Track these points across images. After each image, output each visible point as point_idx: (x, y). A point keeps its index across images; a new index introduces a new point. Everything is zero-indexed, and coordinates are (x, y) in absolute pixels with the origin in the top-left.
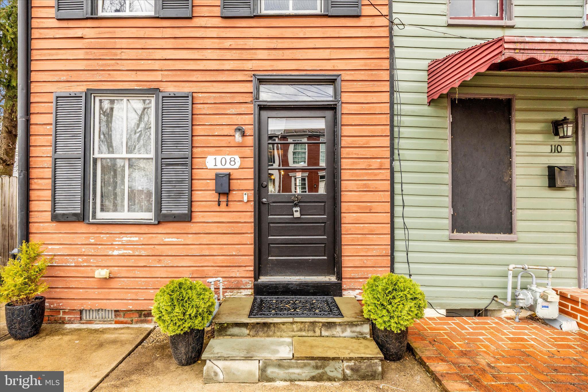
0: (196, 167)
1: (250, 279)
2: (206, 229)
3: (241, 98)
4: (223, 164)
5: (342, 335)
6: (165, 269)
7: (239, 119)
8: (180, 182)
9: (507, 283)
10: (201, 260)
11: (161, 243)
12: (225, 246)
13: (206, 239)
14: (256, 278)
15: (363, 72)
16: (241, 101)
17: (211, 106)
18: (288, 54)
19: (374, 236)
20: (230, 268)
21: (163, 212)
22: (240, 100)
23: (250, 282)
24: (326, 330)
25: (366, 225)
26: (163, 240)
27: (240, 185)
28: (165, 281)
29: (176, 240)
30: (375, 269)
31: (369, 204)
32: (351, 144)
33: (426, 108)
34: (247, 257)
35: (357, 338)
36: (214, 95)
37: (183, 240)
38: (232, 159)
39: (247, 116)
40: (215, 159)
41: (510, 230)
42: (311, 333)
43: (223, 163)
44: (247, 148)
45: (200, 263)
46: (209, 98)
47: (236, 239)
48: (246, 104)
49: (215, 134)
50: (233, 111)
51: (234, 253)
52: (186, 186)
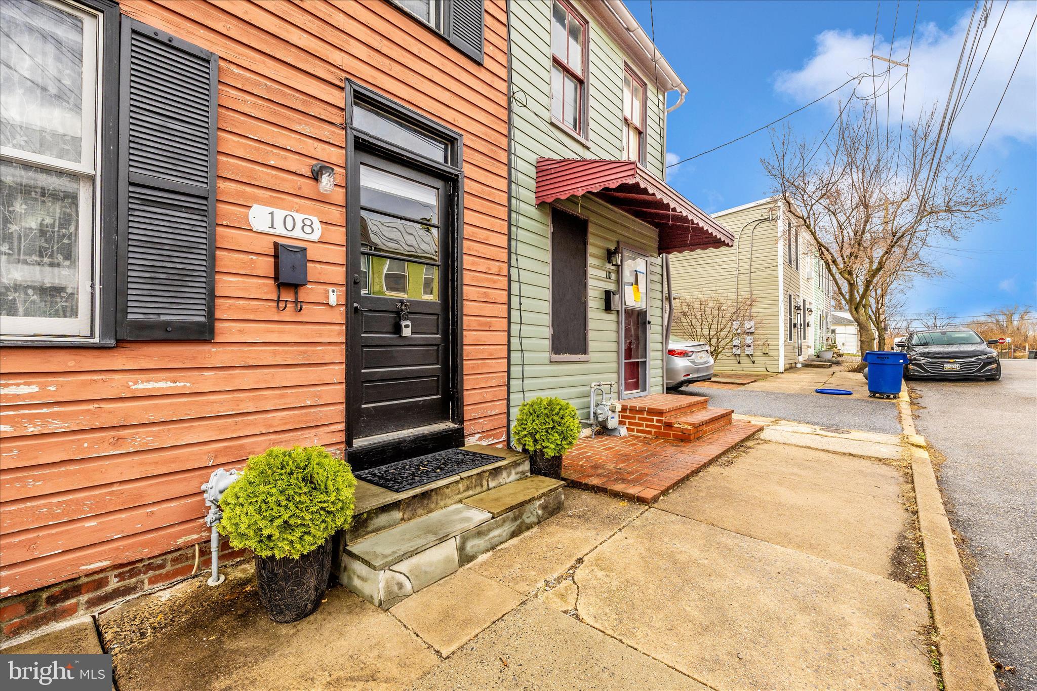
0: (224, 223)
1: (338, 447)
2: (249, 357)
3: (323, 112)
4: (290, 227)
5: (508, 481)
6: (137, 458)
7: (319, 150)
8: (184, 250)
9: (589, 402)
10: (236, 424)
11: (123, 395)
12: (289, 391)
13: (248, 379)
14: (349, 443)
15: (483, 143)
16: (323, 117)
17: (260, 102)
18: (396, 70)
19: (494, 361)
20: (299, 433)
21: (130, 316)
22: (320, 114)
23: (338, 452)
24: (493, 480)
25: (486, 347)
26: (129, 387)
27: (320, 273)
28: (135, 488)
29: (169, 384)
30: (493, 403)
31: (488, 319)
32: (472, 236)
33: (533, 209)
34: (332, 408)
35: (521, 479)
36: (269, 83)
37: (188, 384)
38: (308, 222)
39: (333, 149)
40: (272, 213)
41: (585, 351)
42: (478, 489)
43: (290, 225)
44: (333, 208)
45: (234, 431)
46: (258, 84)
47: (313, 375)
48: (330, 125)
49: (269, 163)
50: (307, 130)
51: (309, 403)
52: (198, 262)
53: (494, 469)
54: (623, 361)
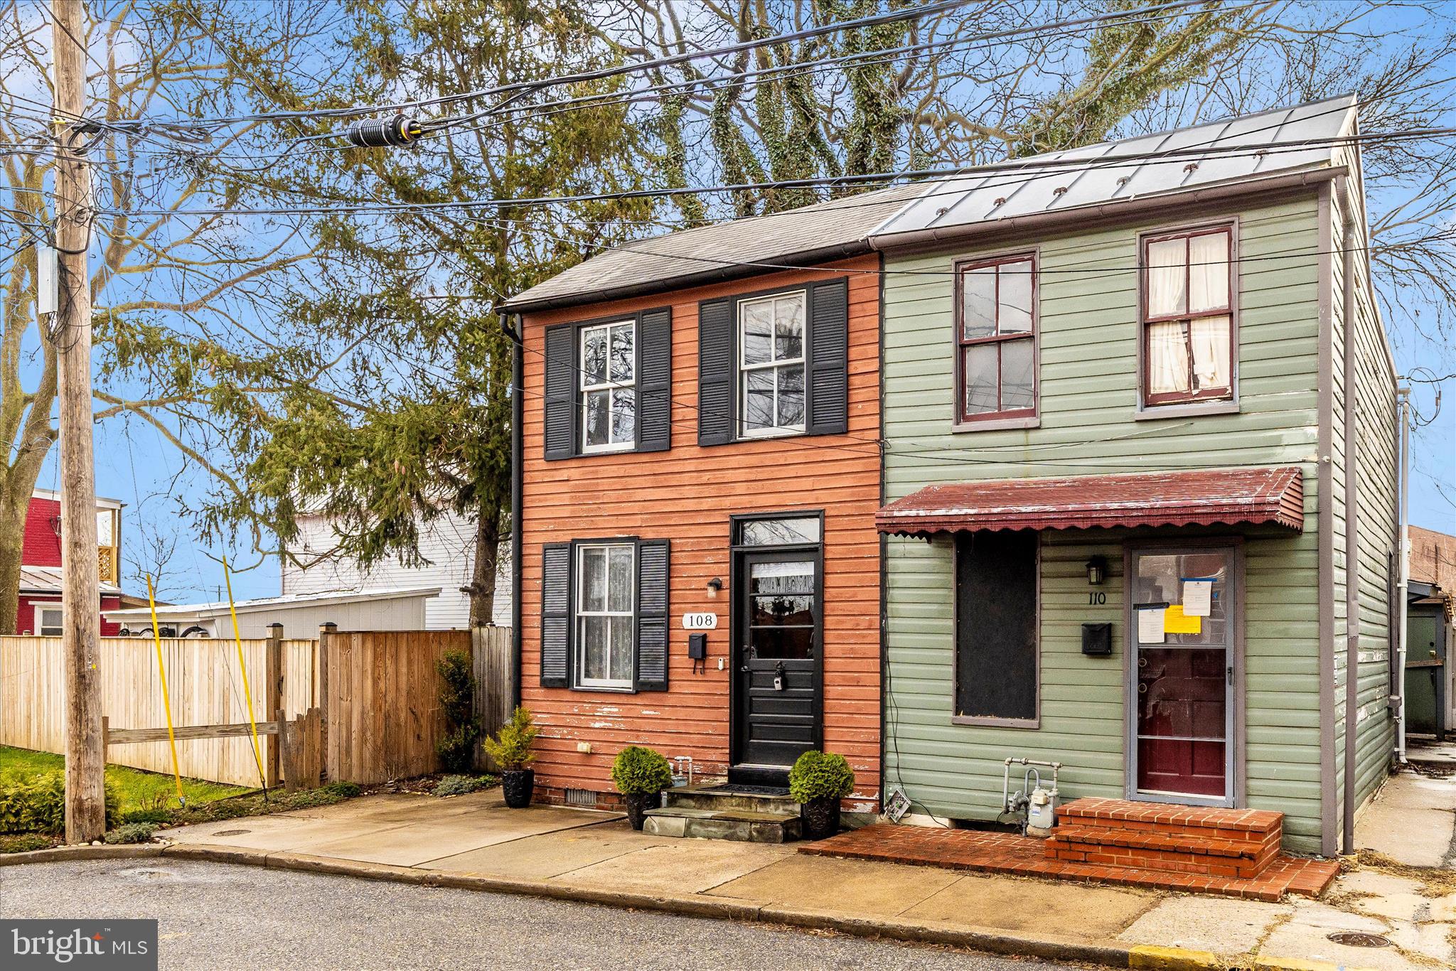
0: (673, 628)
1: (726, 765)
2: (683, 701)
3: (715, 544)
5: (775, 813)
7: (714, 570)
8: (657, 645)
10: (678, 738)
11: (639, 716)
12: (701, 723)
13: (682, 714)
14: (733, 764)
15: (849, 504)
16: (715, 547)
18: (768, 486)
19: (863, 716)
20: (706, 750)
21: (641, 679)
23: (726, 768)
24: (761, 807)
25: (853, 702)
26: (641, 712)
27: (716, 649)
29: (653, 713)
31: (856, 675)
33: (924, 546)
34: (721, 738)
35: (787, 816)
36: (692, 540)
37: (660, 714)
38: (709, 618)
39: (724, 565)
40: (692, 617)
42: (748, 809)
43: (699, 622)
44: (723, 604)
46: (687, 544)
49: (692, 588)
50: (711, 559)
51: (710, 732)
52: (662, 650)
53: (765, 799)
54: (1135, 736)
